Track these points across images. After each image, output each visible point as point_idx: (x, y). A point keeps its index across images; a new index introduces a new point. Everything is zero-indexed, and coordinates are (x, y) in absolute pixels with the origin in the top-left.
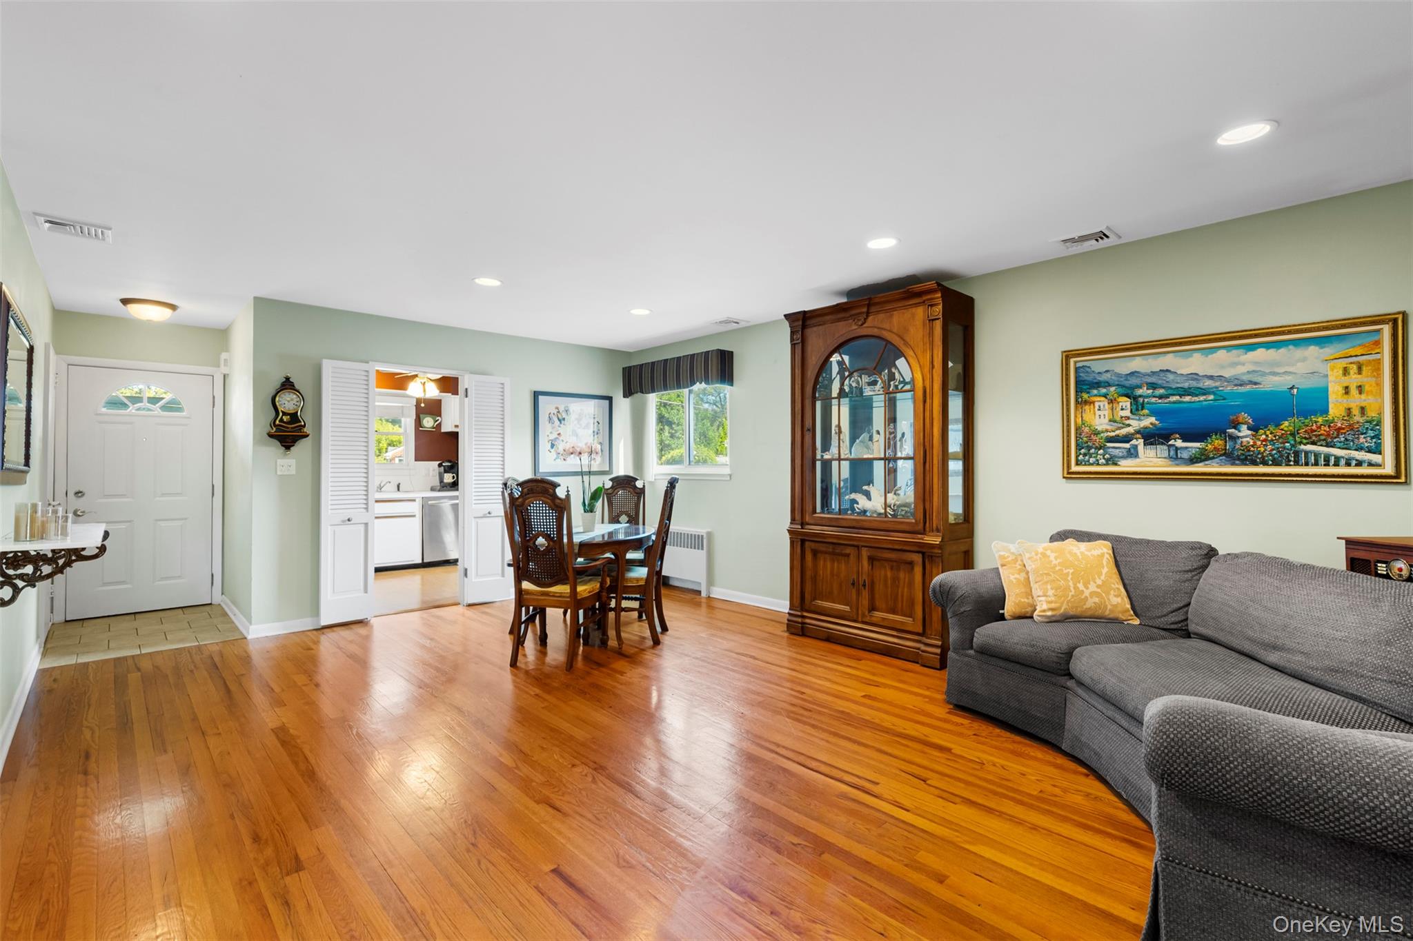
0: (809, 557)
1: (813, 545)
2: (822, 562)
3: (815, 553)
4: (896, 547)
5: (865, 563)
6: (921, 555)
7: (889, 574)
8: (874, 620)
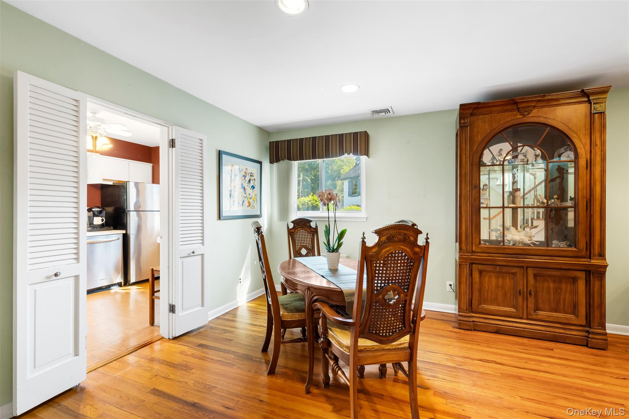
0: (476, 275)
1: (480, 267)
2: (487, 279)
3: (481, 272)
4: (563, 267)
5: (531, 279)
6: (584, 273)
7: (552, 285)
8: (539, 317)
